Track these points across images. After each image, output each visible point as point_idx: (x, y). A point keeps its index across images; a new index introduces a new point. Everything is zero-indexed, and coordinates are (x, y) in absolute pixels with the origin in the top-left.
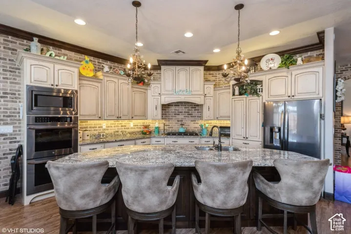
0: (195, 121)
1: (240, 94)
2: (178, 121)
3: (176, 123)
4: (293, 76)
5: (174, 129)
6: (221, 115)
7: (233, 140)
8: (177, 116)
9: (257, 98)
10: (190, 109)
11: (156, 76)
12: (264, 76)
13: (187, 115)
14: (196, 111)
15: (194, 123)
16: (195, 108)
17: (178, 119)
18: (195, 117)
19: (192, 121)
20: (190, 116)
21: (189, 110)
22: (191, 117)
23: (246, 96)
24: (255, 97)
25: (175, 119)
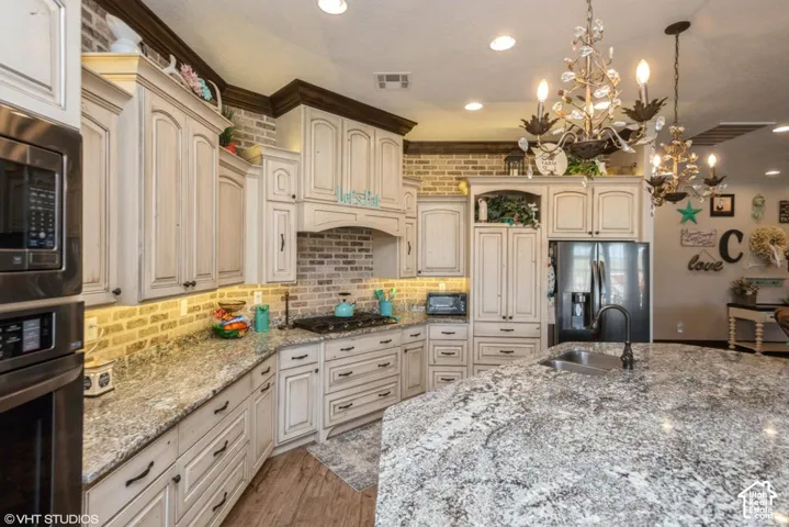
0: (360, 280)
1: (490, 219)
2: (320, 283)
3: (315, 290)
4: (596, 195)
5: (308, 307)
6: (429, 264)
7: (477, 325)
8: (317, 266)
9: (532, 230)
10: (349, 247)
11: (256, 131)
12: (545, 188)
13: (342, 265)
14: (364, 253)
15: (358, 287)
16: (361, 244)
17: (319, 276)
18: (361, 268)
19: (353, 281)
20: (349, 266)
21: (347, 250)
22: (352, 268)
23: (507, 225)
24: (528, 229)
25: (312, 276)
